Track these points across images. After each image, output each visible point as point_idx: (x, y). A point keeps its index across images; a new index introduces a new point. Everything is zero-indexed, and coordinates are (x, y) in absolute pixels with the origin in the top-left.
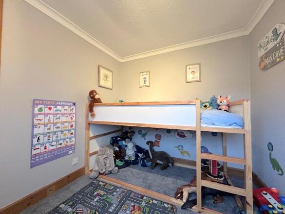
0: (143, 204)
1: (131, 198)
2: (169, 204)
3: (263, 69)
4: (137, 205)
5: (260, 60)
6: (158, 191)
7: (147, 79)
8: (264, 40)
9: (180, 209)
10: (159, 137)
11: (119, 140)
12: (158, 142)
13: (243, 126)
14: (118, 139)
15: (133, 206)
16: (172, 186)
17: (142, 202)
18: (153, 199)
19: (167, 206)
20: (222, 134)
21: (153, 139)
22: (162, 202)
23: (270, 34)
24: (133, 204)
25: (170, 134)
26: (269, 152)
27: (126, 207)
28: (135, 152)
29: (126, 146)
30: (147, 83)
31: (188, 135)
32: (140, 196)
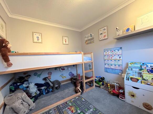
0: (70, 104)
1: (62, 108)
2: (77, 97)
3: (87, 44)
4: (69, 107)
5: (85, 41)
6: (69, 96)
7: (40, 38)
8: (87, 36)
9: (81, 95)
10: (50, 73)
11: (20, 85)
12: (50, 77)
13: (92, 60)
14: (18, 84)
15: (68, 109)
16: (70, 92)
17: (69, 104)
18: (71, 100)
19: (77, 98)
20: (76, 65)
21: (47, 76)
22: (75, 98)
23: (89, 35)
24: (67, 108)
25: (57, 70)
26: (89, 67)
27: (66, 112)
28: (37, 88)
29: (28, 87)
30: (40, 41)
31: (66, 68)
32: (65, 104)
